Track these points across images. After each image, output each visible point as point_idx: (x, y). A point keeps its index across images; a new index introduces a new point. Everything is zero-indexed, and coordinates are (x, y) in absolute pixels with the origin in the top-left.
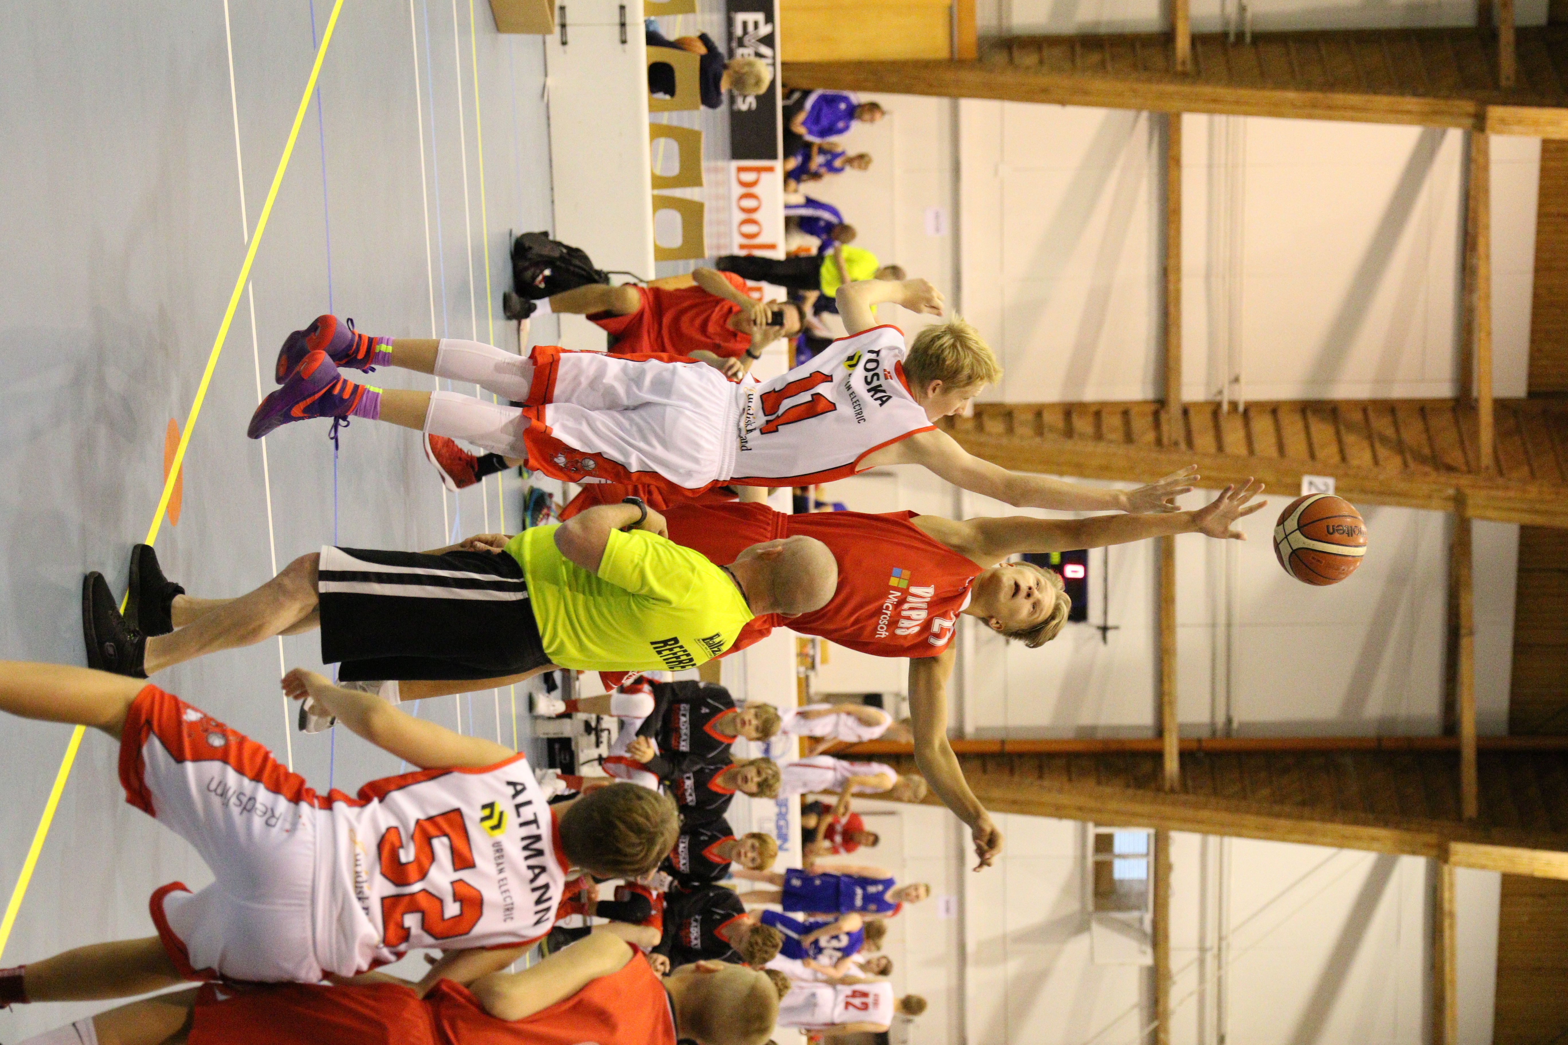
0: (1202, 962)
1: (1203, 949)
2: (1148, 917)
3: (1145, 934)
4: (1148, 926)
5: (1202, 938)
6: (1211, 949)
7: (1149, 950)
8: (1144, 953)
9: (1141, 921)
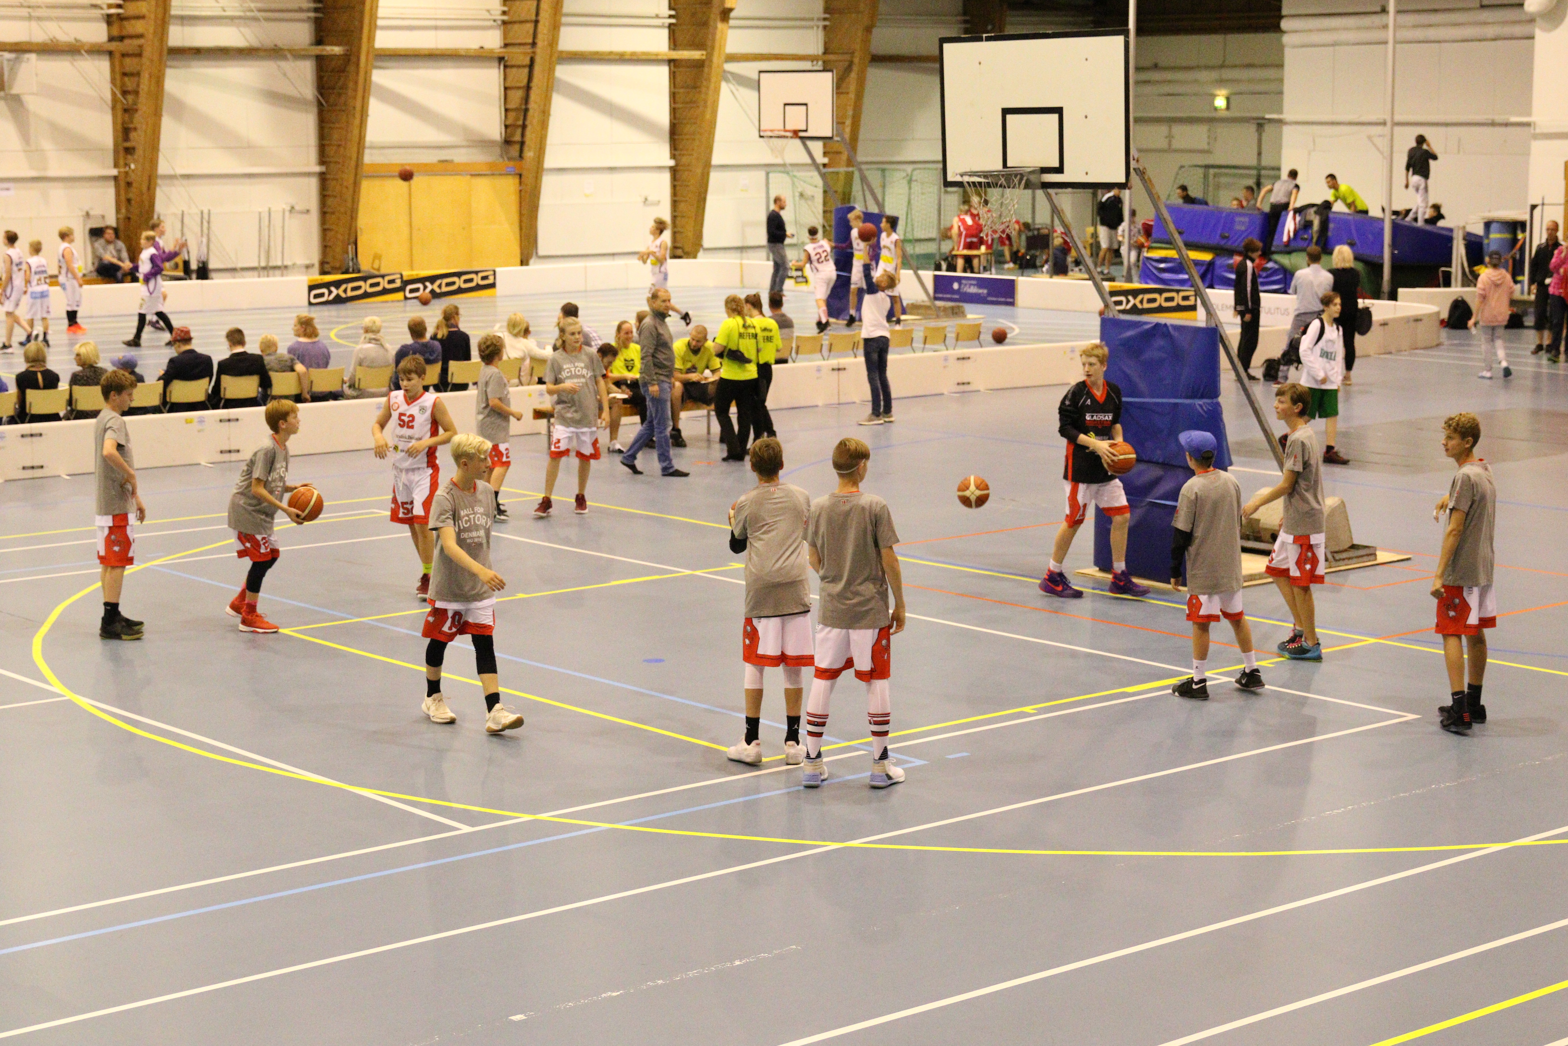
0: (39, 19)
1: (30, 18)
2: (7, 55)
3: (17, 58)
4: (12, 56)
5: (22, 18)
6: (29, 13)
7: (27, 56)
8: (28, 59)
9: (9, 60)
